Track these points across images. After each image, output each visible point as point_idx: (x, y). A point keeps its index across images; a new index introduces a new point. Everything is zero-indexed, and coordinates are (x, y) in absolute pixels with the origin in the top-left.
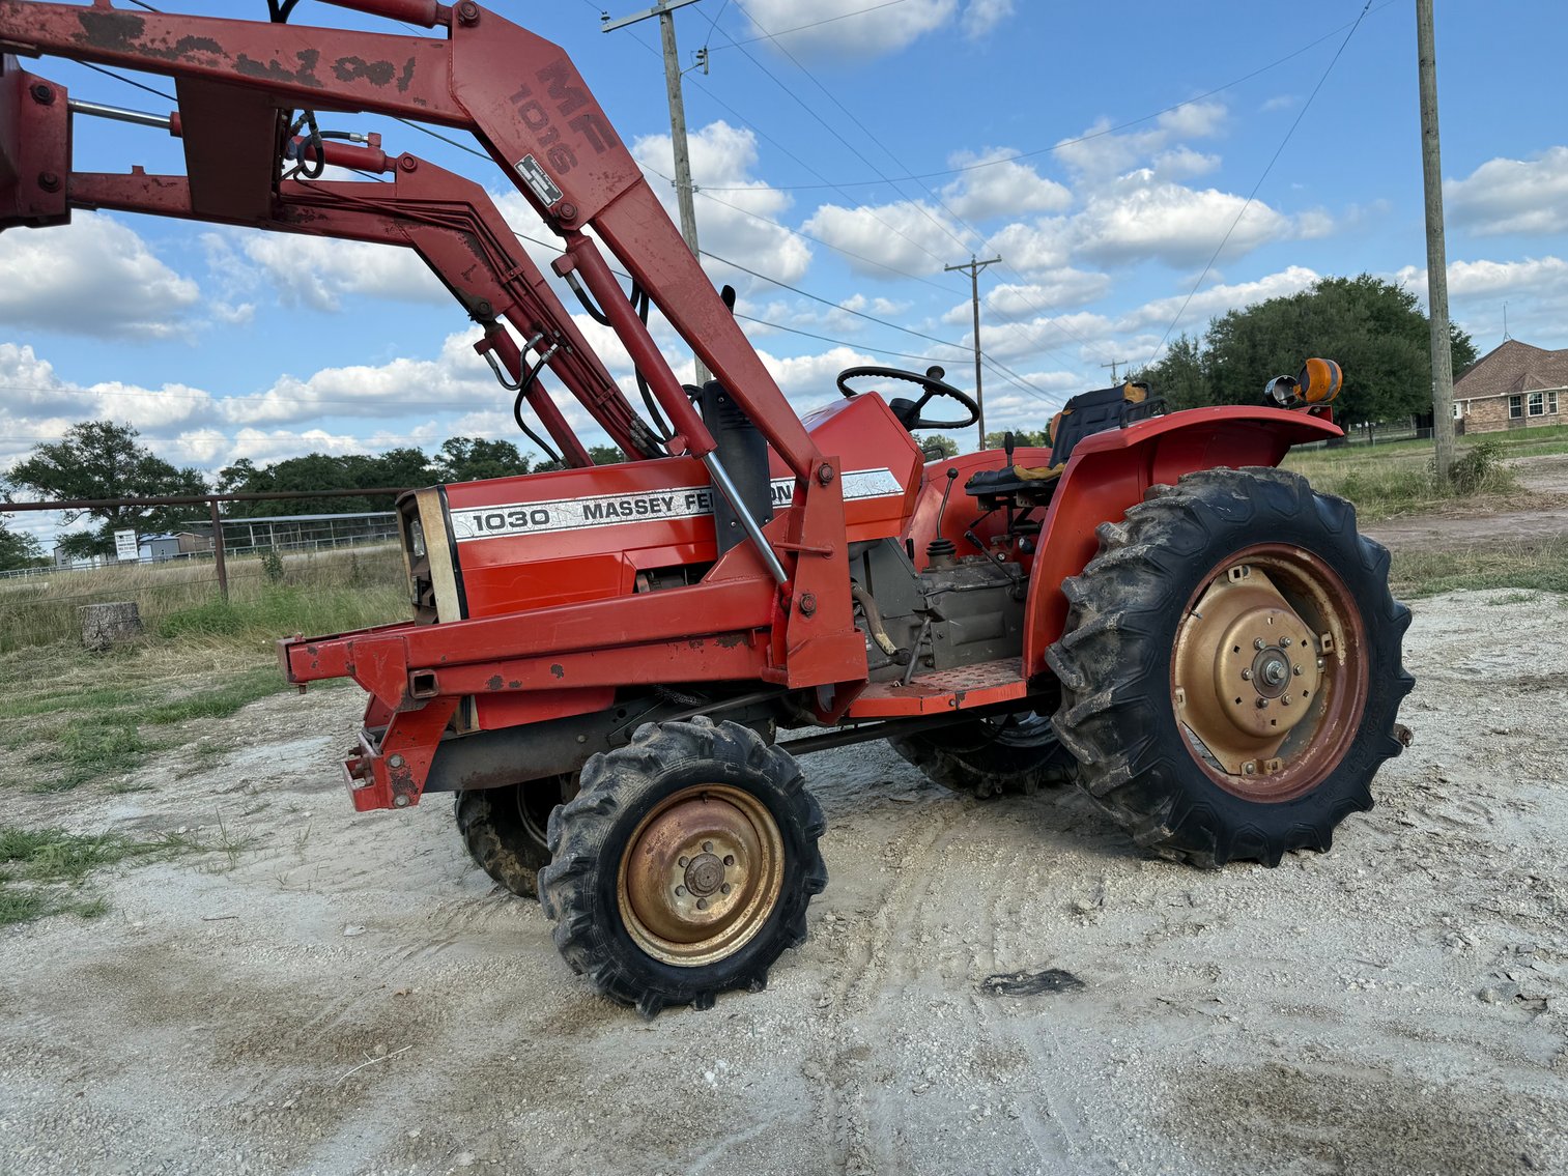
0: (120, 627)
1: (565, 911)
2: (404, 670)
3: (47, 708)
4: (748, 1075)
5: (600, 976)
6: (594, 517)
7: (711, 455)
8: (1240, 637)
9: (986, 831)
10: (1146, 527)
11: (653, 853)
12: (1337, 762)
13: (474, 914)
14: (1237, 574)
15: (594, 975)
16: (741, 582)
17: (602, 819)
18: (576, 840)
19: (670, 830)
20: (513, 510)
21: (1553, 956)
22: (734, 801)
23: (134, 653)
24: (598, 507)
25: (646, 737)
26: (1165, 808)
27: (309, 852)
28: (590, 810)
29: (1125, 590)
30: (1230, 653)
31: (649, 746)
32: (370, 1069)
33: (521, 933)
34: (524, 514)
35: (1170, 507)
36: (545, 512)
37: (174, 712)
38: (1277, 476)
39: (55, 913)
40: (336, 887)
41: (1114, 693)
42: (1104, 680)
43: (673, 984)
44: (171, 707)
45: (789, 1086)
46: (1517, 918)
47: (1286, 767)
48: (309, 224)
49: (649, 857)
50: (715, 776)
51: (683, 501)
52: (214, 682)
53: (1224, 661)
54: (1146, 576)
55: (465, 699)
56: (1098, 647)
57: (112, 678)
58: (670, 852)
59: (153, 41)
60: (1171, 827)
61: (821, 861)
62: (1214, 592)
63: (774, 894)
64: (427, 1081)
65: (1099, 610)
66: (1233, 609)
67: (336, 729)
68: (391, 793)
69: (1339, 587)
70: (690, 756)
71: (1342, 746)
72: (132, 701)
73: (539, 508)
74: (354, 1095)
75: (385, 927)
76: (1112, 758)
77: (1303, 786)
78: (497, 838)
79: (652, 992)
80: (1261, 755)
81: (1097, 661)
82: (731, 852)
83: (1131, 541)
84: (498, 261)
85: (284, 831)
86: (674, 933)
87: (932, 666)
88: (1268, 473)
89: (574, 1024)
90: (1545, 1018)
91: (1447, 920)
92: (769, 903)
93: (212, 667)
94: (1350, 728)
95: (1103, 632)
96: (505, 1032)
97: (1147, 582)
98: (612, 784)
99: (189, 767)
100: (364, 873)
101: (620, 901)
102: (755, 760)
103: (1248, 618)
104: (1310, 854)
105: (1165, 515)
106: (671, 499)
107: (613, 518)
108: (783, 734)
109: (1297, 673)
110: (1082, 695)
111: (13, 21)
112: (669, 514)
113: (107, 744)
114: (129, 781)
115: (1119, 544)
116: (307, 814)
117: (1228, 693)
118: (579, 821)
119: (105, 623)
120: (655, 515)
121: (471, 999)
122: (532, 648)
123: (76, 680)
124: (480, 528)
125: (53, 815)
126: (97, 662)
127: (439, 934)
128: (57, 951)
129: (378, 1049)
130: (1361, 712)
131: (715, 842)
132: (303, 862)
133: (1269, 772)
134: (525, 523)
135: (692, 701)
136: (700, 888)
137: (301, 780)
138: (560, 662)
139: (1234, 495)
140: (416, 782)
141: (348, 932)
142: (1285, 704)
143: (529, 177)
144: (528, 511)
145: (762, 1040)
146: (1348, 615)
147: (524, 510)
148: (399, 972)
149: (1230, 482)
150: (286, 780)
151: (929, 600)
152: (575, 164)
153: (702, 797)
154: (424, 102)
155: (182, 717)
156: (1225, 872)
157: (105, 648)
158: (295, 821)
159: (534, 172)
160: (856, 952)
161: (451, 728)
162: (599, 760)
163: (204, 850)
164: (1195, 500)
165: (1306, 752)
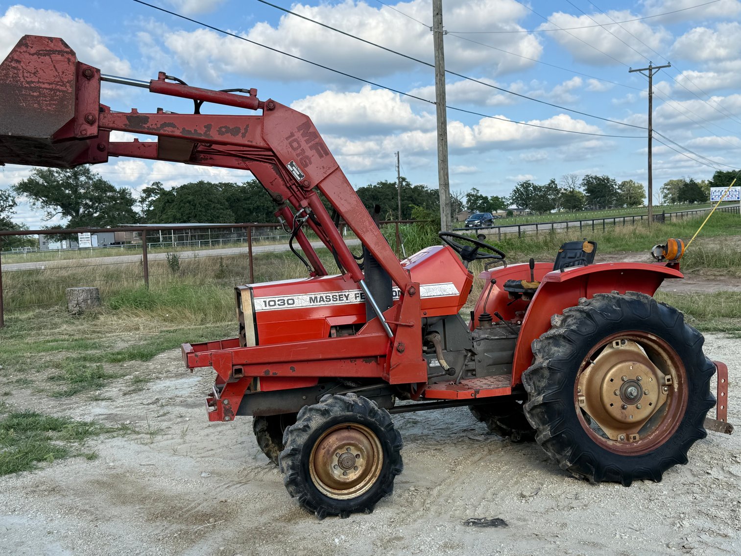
0: (89, 301)
1: (288, 470)
2: (231, 365)
3: (52, 349)
4: (352, 542)
5: (300, 498)
6: (314, 302)
7: (362, 281)
8: (614, 374)
9: (506, 458)
10: (569, 320)
11: (325, 450)
12: (667, 439)
13: (258, 472)
14: (617, 344)
15: (298, 498)
16: (374, 335)
17: (304, 433)
18: (294, 441)
19: (333, 441)
20: (280, 298)
21: (715, 534)
22: (362, 431)
23: (96, 318)
24: (316, 298)
25: (325, 401)
26: (568, 452)
27: (187, 438)
28: (299, 429)
29: (554, 349)
30: (608, 382)
31: (326, 405)
32: (208, 527)
33: (277, 483)
34: (284, 300)
35: (581, 311)
36: (293, 300)
37: (120, 357)
38: (641, 298)
39: (75, 456)
40: (199, 456)
41: (544, 396)
42: (542, 390)
43: (331, 506)
44: (118, 354)
45: (366, 547)
46: (714, 518)
47: (640, 439)
48: (206, 162)
49: (323, 451)
50: (353, 420)
51: (354, 296)
52: (140, 339)
53: (605, 385)
54: (563, 343)
55: (255, 378)
56: (540, 375)
57: (84, 332)
58: (332, 450)
59: (152, 125)
60: (571, 462)
61: (401, 461)
62: (606, 351)
63: (378, 473)
64: (229, 533)
65: (543, 357)
66: (614, 360)
67: (204, 373)
68: (223, 415)
69: (672, 353)
70: (343, 410)
71: (671, 431)
72: (96, 347)
73: (291, 298)
74: (200, 535)
75: (219, 474)
76: (545, 427)
77: (646, 449)
78: (270, 439)
79: (322, 508)
80: (629, 432)
81: (539, 381)
82: (359, 453)
83: (561, 326)
84: (286, 176)
85: (175, 427)
86: (333, 485)
87: (475, 375)
88: (638, 295)
89: (290, 519)
92: (376, 476)
93: (138, 329)
94: (676, 423)
95: (541, 368)
96: (262, 519)
97: (565, 346)
98: (309, 419)
99: (129, 389)
100: (212, 450)
101: (310, 468)
102: (372, 414)
103: (619, 366)
104: (651, 482)
105: (578, 315)
106: (348, 295)
107: (322, 303)
108: (398, 402)
109: (645, 394)
110: (533, 396)
111: (104, 121)
112: (347, 301)
113: (88, 373)
114: (100, 395)
115: (556, 327)
116: (187, 419)
117: (607, 401)
118: (295, 434)
119: (81, 299)
120: (341, 302)
121: (251, 506)
122: (282, 359)
123: (65, 332)
124: (266, 306)
125: (65, 410)
126: (77, 322)
127: (242, 480)
128: (78, 472)
129: (211, 520)
130: (682, 415)
131: (352, 448)
132: (184, 442)
133: (631, 440)
134: (284, 304)
135: (353, 385)
136: (346, 467)
137: (185, 401)
138: (293, 365)
139: (614, 307)
140: (233, 411)
141: (203, 475)
142: (638, 408)
143: (292, 170)
144: (286, 299)
145: (361, 530)
146: (678, 367)
147: (284, 298)
148: (223, 493)
149: (612, 300)
150: (178, 400)
151: (475, 344)
152: (311, 163)
153: (348, 428)
154: (251, 142)
155: (123, 360)
156: (601, 486)
157: (80, 313)
158: (181, 422)
159: (294, 168)
160: (418, 504)
161: (249, 389)
162: (306, 409)
163: (138, 433)
164: (591, 309)
165: (653, 433)
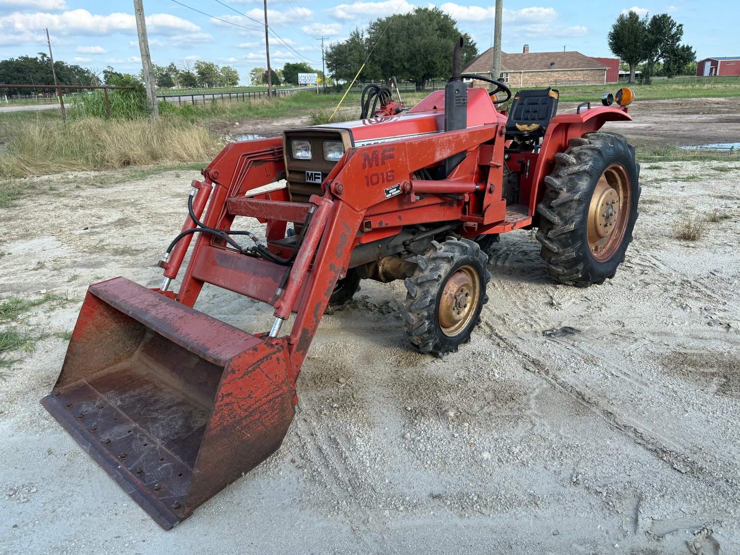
1: (421, 320)
8: (604, 200)
10: (583, 157)
11: (448, 294)
12: (619, 246)
16: (462, 178)
17: (437, 283)
18: (427, 292)
19: (452, 285)
20: (374, 142)
21: (717, 310)
22: (469, 271)
28: (434, 280)
29: (579, 183)
30: (600, 207)
31: (446, 251)
32: (345, 388)
35: (593, 149)
41: (575, 224)
42: (569, 219)
43: (450, 344)
45: (528, 375)
47: (603, 248)
49: (446, 296)
50: (466, 262)
53: (599, 209)
54: (586, 177)
56: (567, 207)
58: (453, 294)
60: (581, 273)
63: (475, 306)
65: (567, 190)
69: (627, 180)
70: (461, 255)
76: (566, 249)
77: (610, 255)
79: (444, 348)
80: (596, 244)
81: (566, 212)
82: (468, 291)
83: (579, 163)
86: (449, 325)
90: (731, 330)
91: (677, 300)
92: (473, 309)
94: (623, 234)
95: (571, 201)
97: (587, 180)
98: (437, 268)
102: (477, 254)
103: (606, 193)
105: (589, 152)
109: (614, 213)
110: (558, 225)
115: (574, 164)
117: (598, 222)
118: (427, 285)
129: (341, 380)
131: (464, 288)
133: (599, 250)
135: (425, 230)
136: (459, 306)
138: (401, 214)
139: (610, 144)
142: (610, 225)
146: (627, 191)
149: (608, 139)
153: (459, 271)
164: (601, 147)
165: (608, 242)
